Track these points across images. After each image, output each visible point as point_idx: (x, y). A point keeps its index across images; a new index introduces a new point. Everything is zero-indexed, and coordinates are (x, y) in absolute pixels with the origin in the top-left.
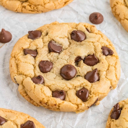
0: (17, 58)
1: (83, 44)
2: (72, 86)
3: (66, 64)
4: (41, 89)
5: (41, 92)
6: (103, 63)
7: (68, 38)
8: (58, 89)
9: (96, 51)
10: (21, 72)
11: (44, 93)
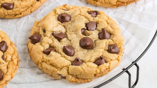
0: (45, 60)
1: (74, 20)
2: (102, 49)
3: (80, 40)
4: (88, 66)
5: (90, 68)
6: (101, 22)
7: (59, 24)
8: (96, 58)
9: (88, 18)
10: (61, 67)
11: (92, 67)
